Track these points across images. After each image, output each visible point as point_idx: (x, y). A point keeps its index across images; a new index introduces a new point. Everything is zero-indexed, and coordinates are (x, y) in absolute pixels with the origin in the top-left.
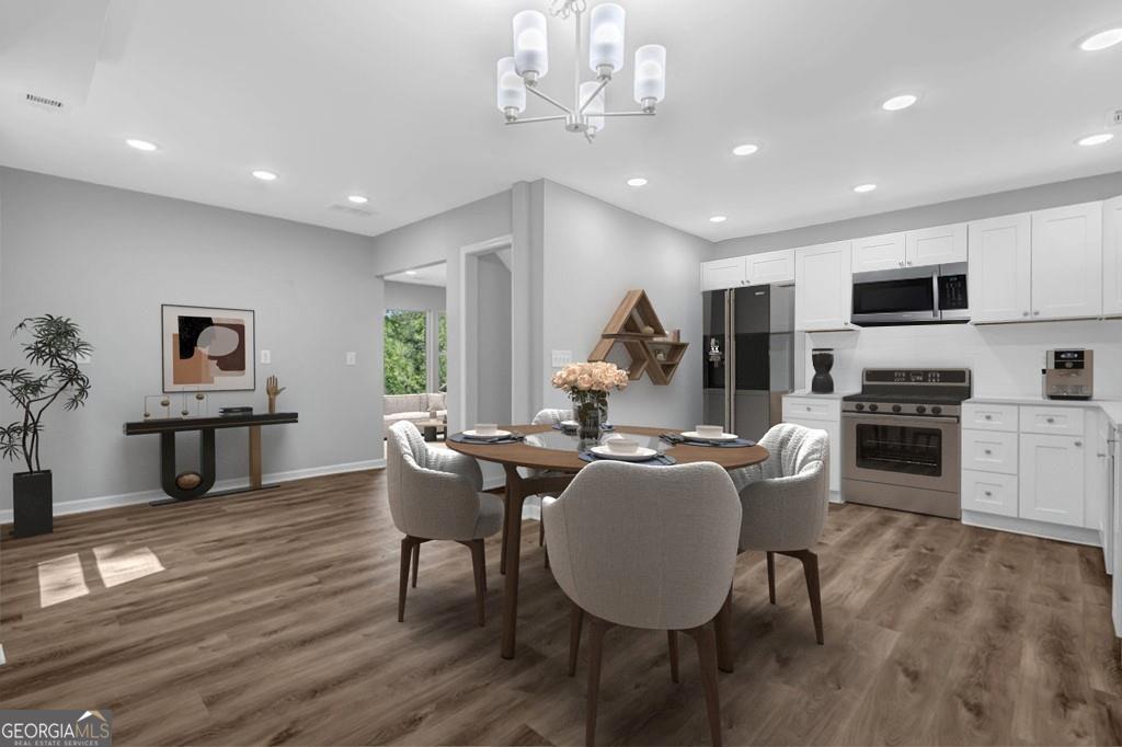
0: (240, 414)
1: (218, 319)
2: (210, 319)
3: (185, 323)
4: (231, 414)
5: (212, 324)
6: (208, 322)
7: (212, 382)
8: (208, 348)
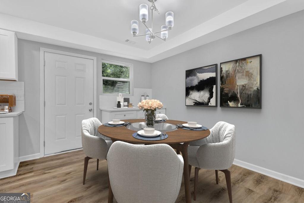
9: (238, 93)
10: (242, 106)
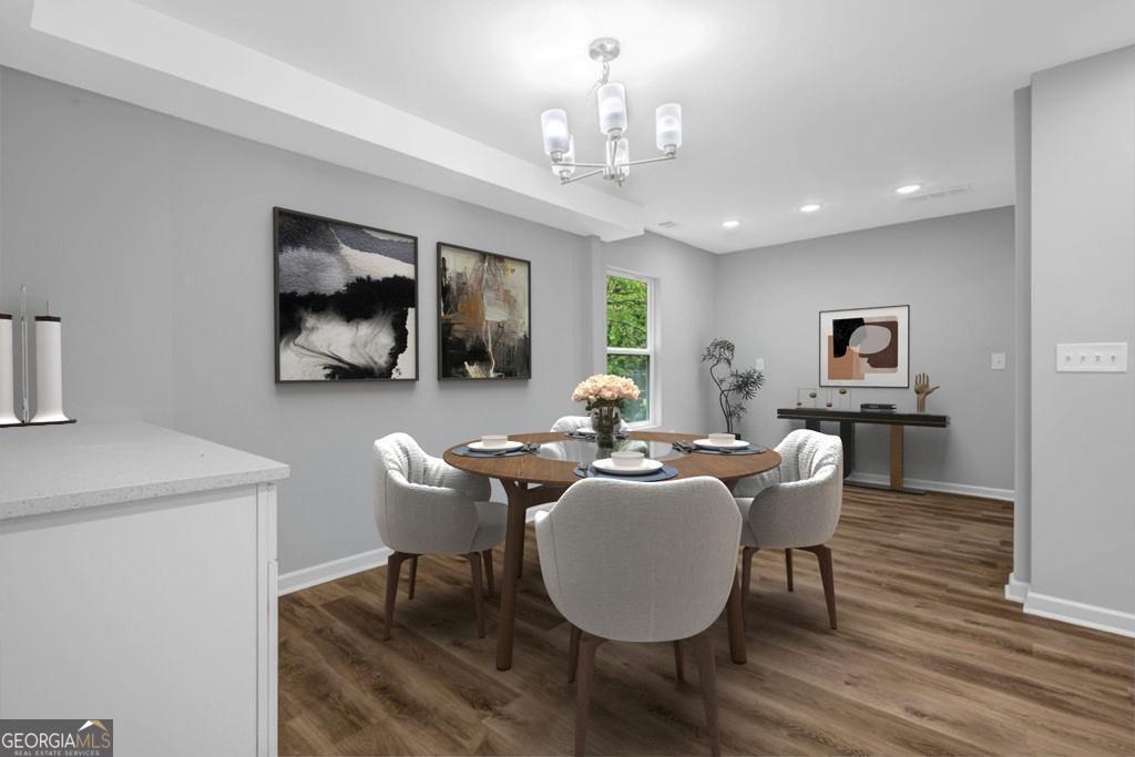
0: (878, 411)
1: (870, 318)
2: (862, 319)
3: (838, 324)
4: (868, 410)
5: (864, 324)
6: (859, 322)
7: (863, 378)
8: (858, 347)
9: (487, 342)
10: (497, 374)
